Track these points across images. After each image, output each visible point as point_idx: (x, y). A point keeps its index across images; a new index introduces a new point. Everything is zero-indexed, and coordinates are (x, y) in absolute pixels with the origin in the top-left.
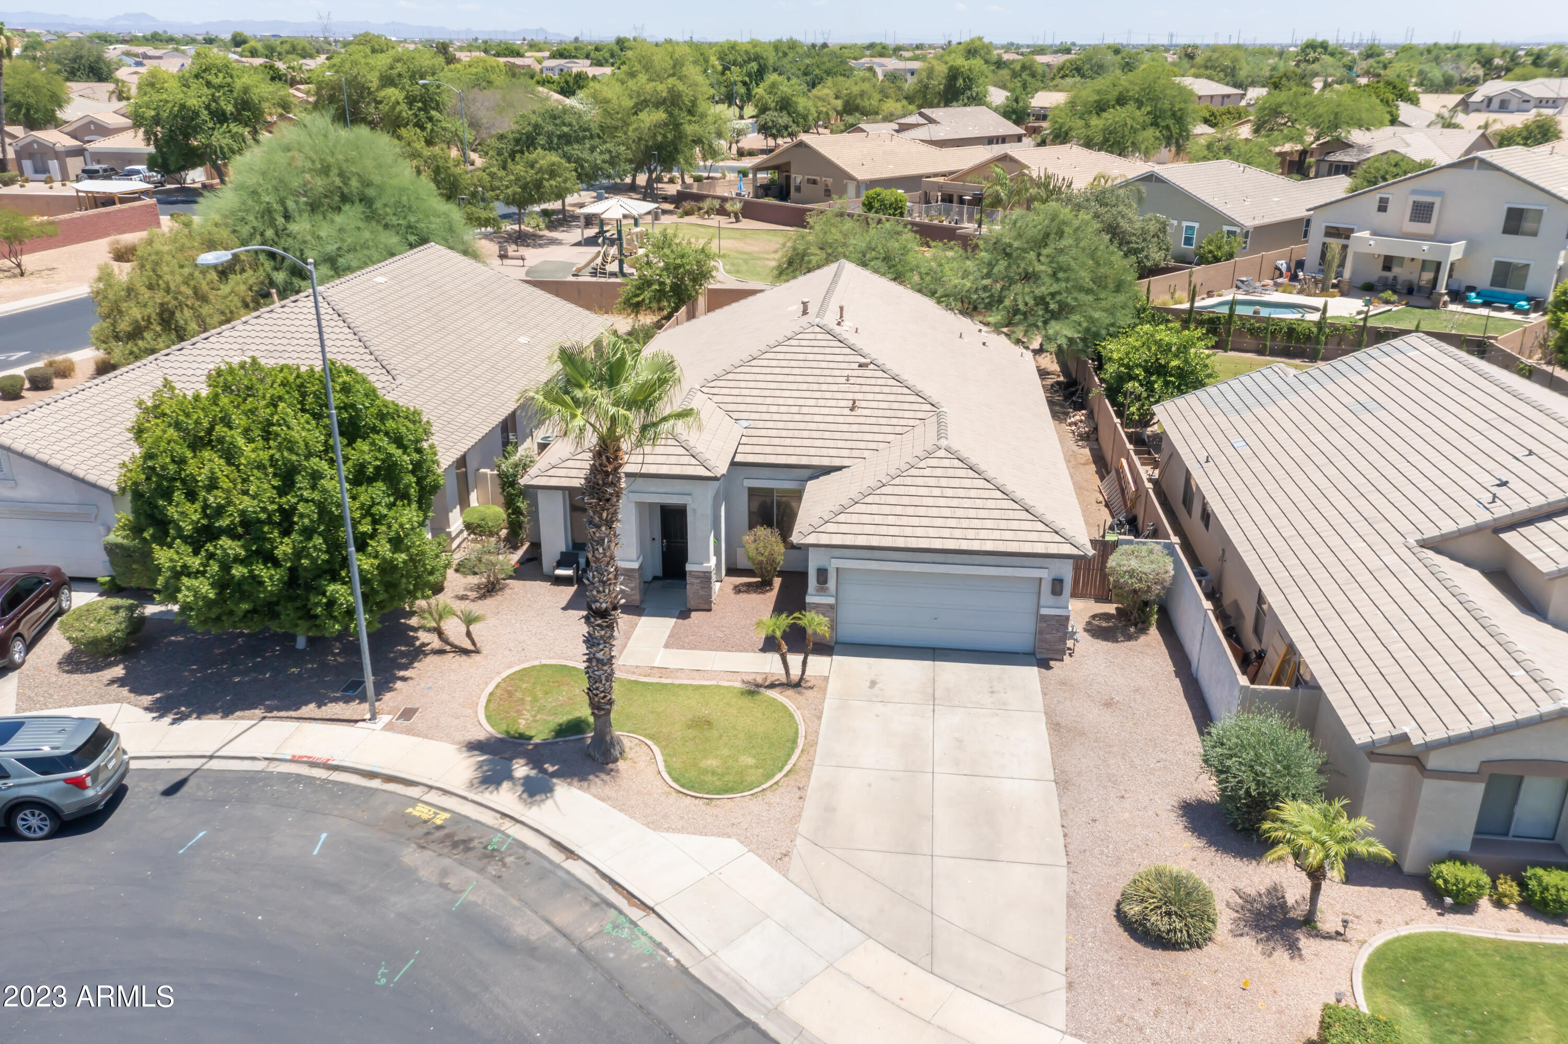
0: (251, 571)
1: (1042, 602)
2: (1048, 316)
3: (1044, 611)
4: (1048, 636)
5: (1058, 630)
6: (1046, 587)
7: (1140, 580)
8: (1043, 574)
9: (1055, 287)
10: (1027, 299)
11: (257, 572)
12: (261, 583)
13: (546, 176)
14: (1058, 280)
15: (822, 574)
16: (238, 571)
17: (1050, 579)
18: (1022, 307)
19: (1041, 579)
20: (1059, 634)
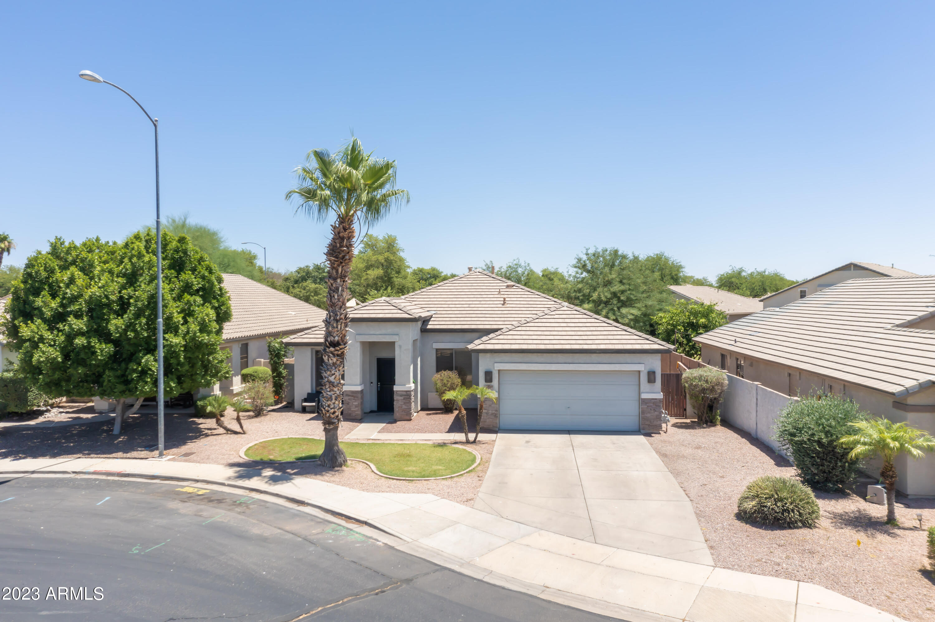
0: (89, 343)
1: (642, 390)
2: (619, 305)
3: (644, 396)
4: (648, 415)
5: (655, 410)
6: (644, 378)
7: (707, 381)
8: (641, 367)
9: (622, 288)
10: (606, 294)
11: (93, 344)
12: (94, 353)
13: (312, 294)
14: (624, 284)
15: (489, 376)
16: (80, 341)
17: (646, 372)
18: (604, 299)
19: (639, 372)
20: (656, 413)
